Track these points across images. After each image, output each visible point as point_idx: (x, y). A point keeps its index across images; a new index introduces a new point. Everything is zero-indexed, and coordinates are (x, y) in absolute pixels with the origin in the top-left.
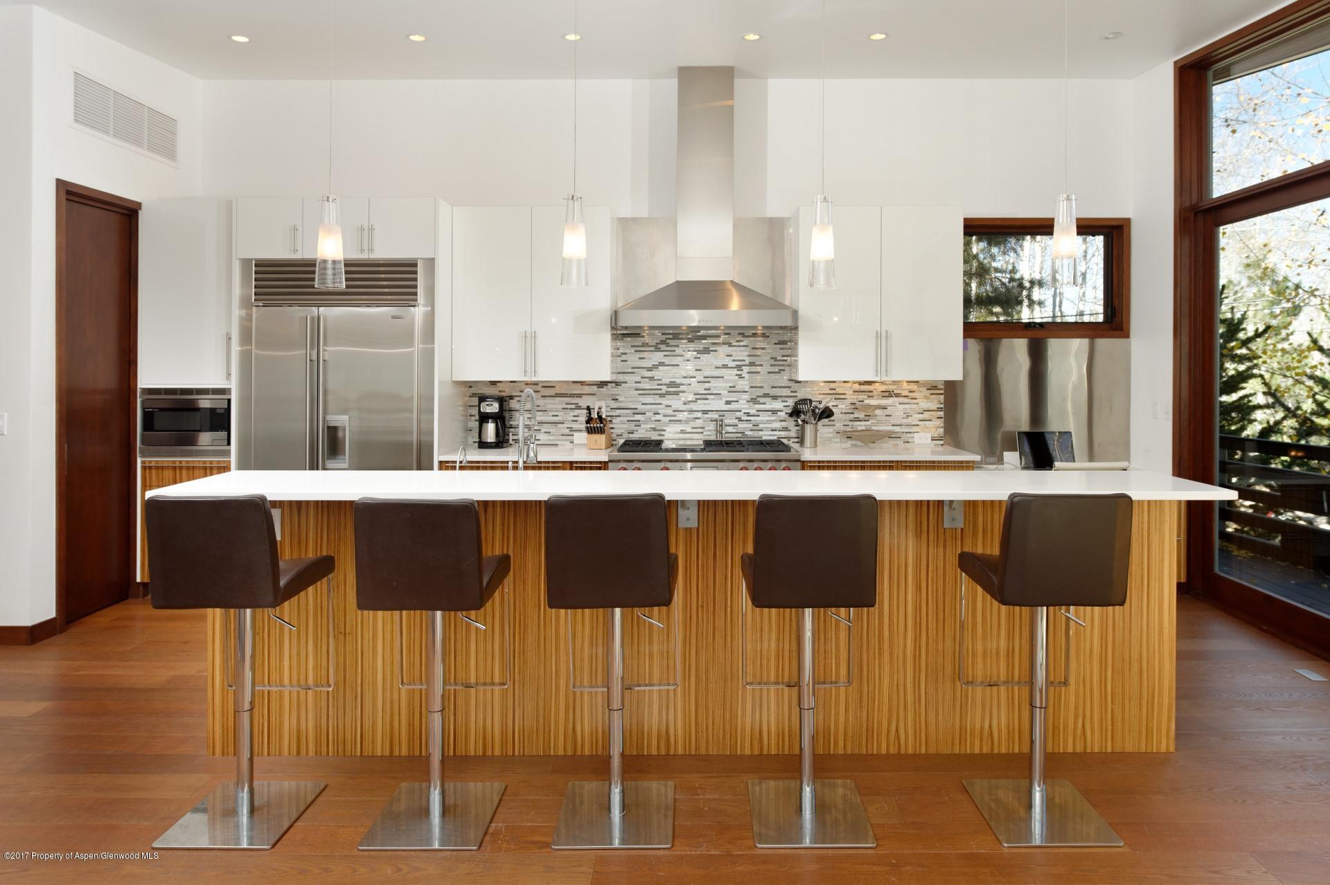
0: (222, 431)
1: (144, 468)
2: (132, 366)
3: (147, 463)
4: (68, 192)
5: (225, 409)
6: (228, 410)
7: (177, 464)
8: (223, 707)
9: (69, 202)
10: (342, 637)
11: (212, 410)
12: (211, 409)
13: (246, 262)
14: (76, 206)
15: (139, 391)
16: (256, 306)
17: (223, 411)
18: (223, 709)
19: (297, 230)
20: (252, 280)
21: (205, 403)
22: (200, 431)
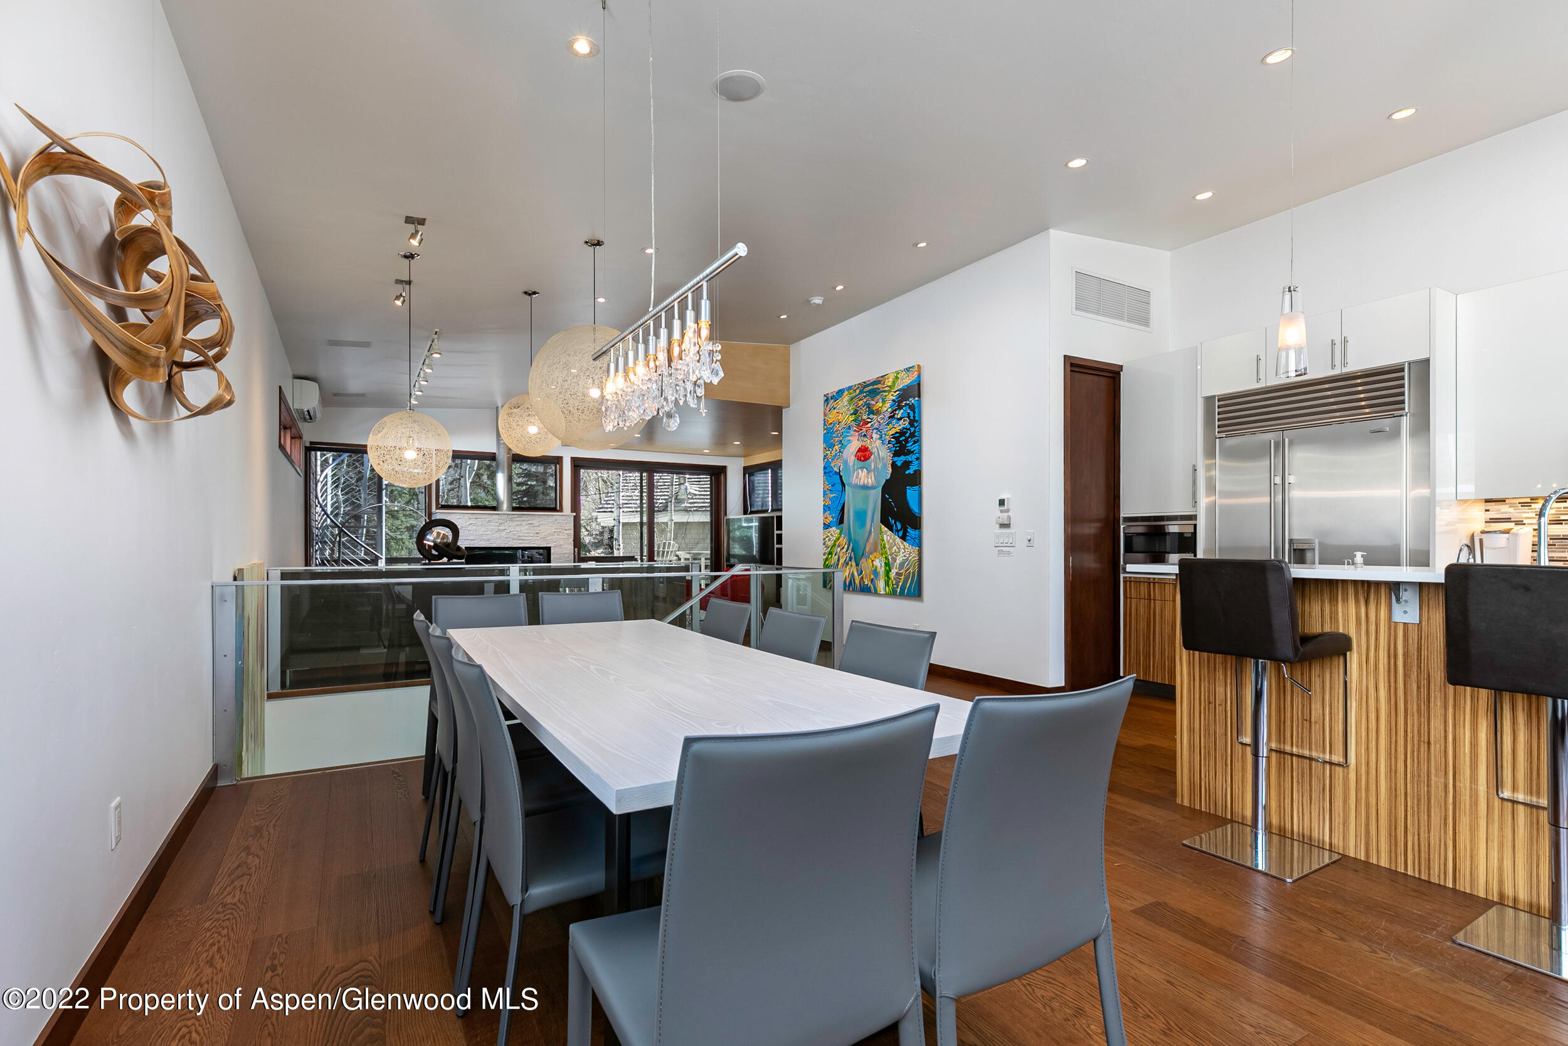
0: (1189, 553)
1: (1125, 582)
2: (1117, 500)
3: (1128, 578)
4: (1072, 365)
5: (1192, 533)
6: (1195, 534)
7: (1152, 580)
8: (1190, 763)
9: (1073, 373)
10: (1306, 724)
11: (1181, 535)
12: (1179, 533)
13: (1209, 400)
14: (1077, 375)
15: (1121, 519)
16: (1219, 438)
17: (1190, 535)
18: (1190, 765)
19: (1260, 359)
20: (1215, 414)
21: (1173, 528)
22: (1169, 553)
